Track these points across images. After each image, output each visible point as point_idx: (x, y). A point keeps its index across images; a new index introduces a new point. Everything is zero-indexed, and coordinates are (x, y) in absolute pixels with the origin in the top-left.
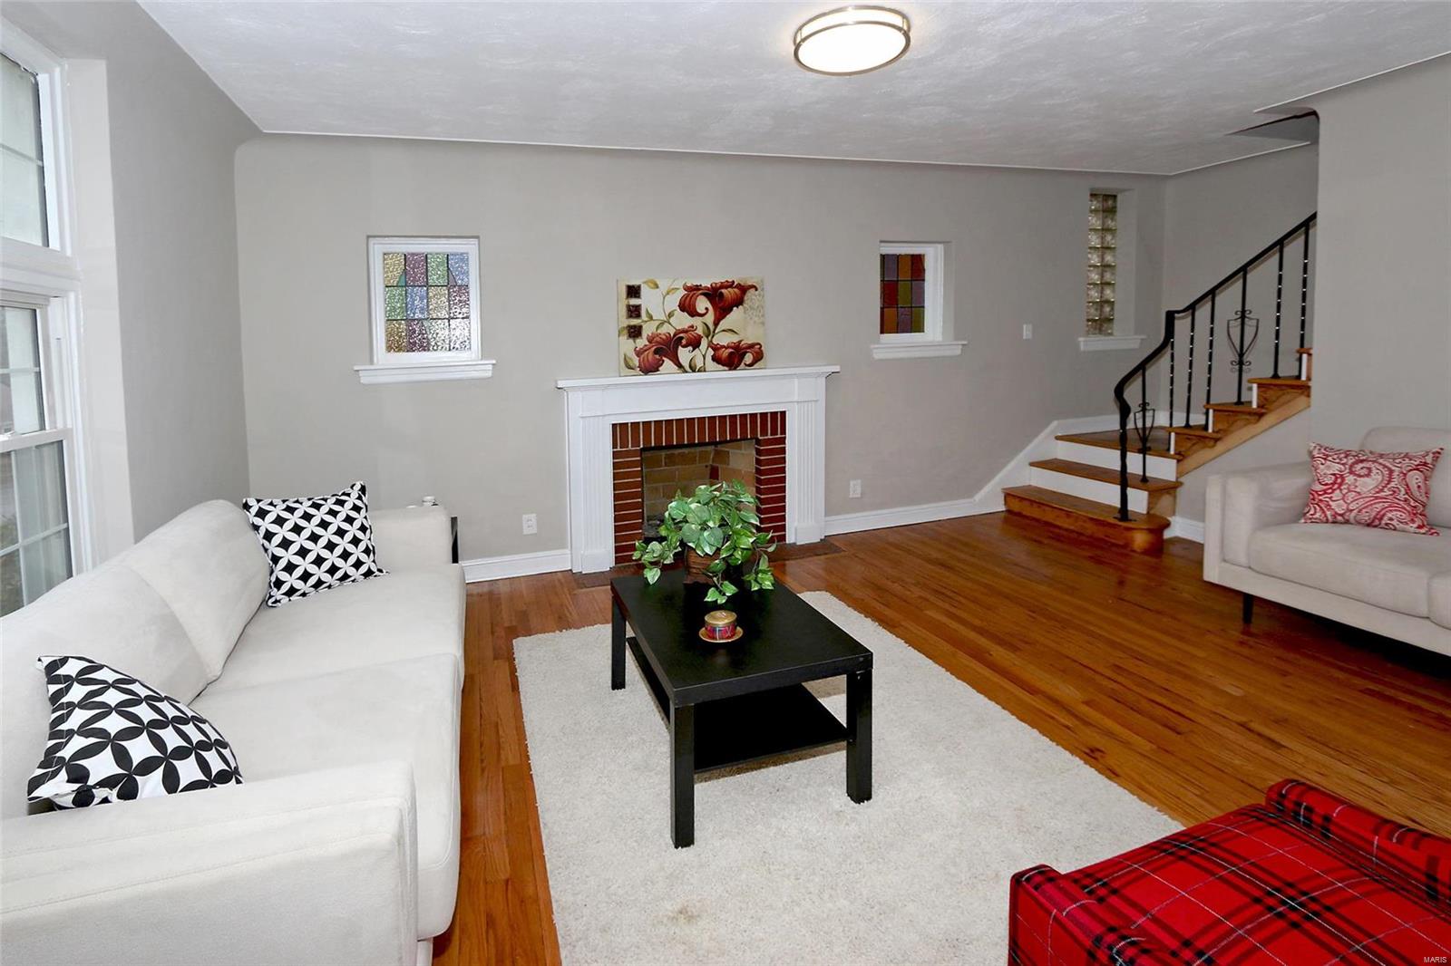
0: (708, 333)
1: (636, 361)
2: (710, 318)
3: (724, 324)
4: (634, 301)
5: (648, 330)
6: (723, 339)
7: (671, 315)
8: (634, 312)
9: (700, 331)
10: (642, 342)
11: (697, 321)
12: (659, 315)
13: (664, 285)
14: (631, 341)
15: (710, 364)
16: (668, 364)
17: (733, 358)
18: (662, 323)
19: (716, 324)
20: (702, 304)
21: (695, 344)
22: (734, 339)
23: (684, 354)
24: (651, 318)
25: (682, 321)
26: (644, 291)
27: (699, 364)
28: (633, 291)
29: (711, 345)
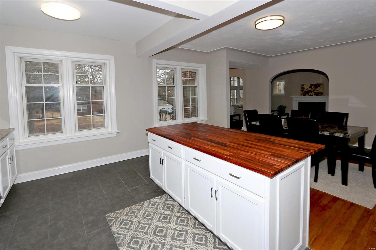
0: (314, 91)
1: (302, 94)
2: (314, 89)
3: (316, 89)
4: (303, 87)
5: (305, 90)
6: (316, 91)
7: (308, 88)
8: (302, 88)
9: (312, 90)
10: (303, 92)
11: (312, 89)
12: (306, 88)
13: (307, 84)
14: (302, 92)
15: (313, 95)
16: (307, 95)
17: (317, 94)
18: (307, 89)
19: (315, 89)
20: (313, 87)
21: (311, 92)
22: (318, 91)
23: (310, 94)
24: (305, 89)
25: (310, 89)
26: (304, 85)
27: (312, 95)
28: (303, 85)
29: (314, 92)
